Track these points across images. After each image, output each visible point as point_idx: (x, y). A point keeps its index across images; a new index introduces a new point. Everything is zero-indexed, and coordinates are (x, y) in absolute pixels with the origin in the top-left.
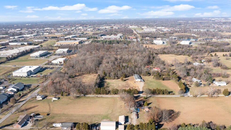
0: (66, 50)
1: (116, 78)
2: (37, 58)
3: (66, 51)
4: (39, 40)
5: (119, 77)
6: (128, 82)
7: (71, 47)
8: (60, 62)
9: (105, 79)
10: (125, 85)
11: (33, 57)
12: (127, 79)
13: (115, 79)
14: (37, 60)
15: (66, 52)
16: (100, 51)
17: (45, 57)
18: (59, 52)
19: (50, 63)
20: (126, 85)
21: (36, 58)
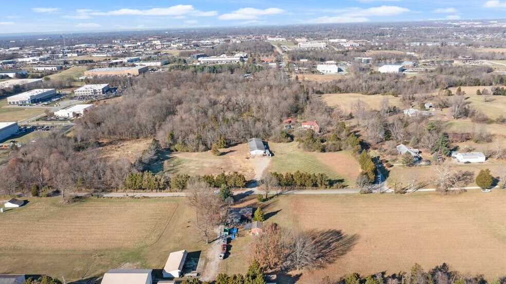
0: (99, 87)
1: (202, 147)
2: (23, 107)
3: (99, 90)
4: (46, 68)
5: (209, 146)
6: (231, 157)
7: (116, 81)
8: (74, 113)
9: (173, 151)
10: (218, 166)
11: (14, 103)
12: (231, 151)
13: (197, 150)
14: (23, 109)
15: (101, 91)
16: (182, 87)
17: (46, 103)
18: (83, 93)
19: (49, 117)
20: (222, 164)
21: (21, 105)
